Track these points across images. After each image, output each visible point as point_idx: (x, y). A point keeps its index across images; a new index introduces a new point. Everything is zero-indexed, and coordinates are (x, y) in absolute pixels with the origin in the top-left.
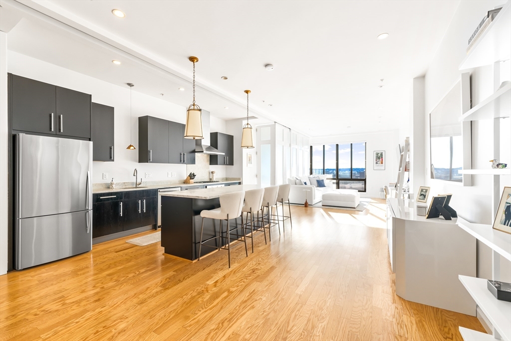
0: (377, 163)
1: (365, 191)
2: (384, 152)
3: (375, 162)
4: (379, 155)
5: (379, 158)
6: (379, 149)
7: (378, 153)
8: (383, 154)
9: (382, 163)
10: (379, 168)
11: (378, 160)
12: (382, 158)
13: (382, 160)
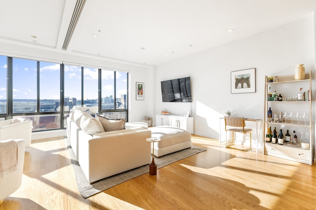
0: (138, 94)
3: (137, 93)
5: (140, 90)
6: (140, 81)
7: (140, 85)
8: (143, 86)
9: (142, 94)
10: (140, 98)
11: (139, 91)
12: (142, 89)
13: (142, 91)
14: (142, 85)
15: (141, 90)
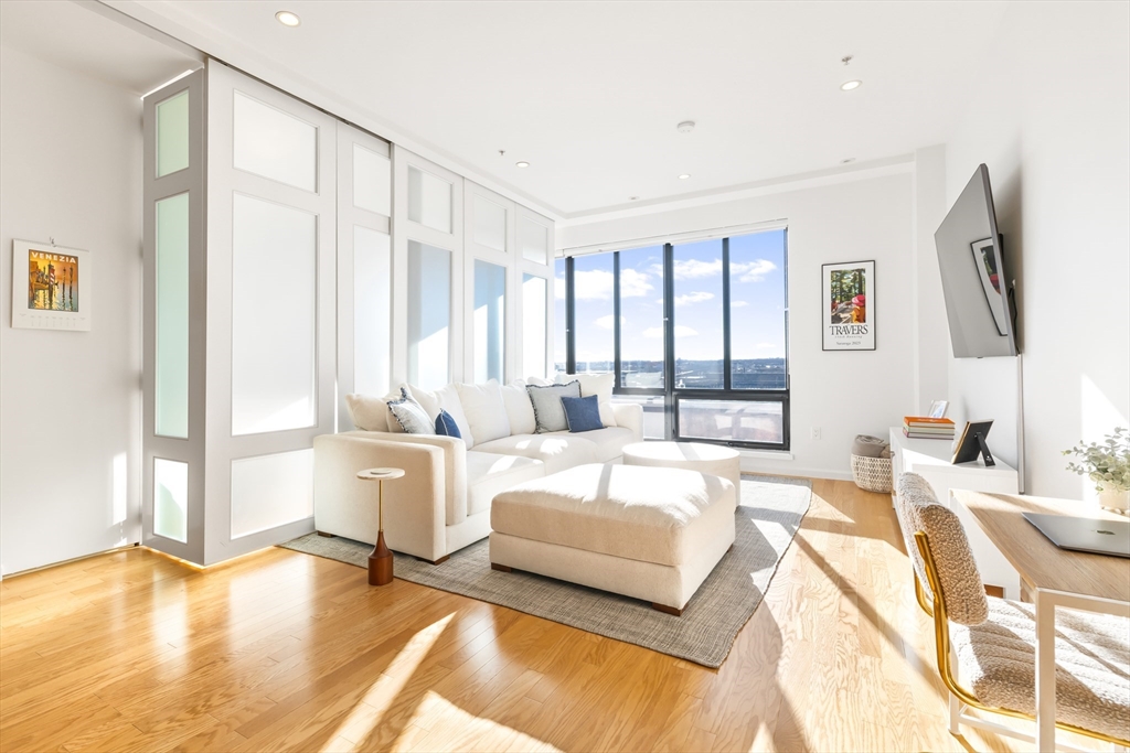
0: (836, 319)
1: (785, 446)
2: (869, 267)
3: (828, 314)
4: (848, 280)
5: (849, 298)
6: (847, 252)
7: (843, 273)
8: (868, 276)
10: (848, 340)
11: (843, 305)
12: (861, 293)
13: (862, 303)
14: (861, 271)
15: (854, 300)
